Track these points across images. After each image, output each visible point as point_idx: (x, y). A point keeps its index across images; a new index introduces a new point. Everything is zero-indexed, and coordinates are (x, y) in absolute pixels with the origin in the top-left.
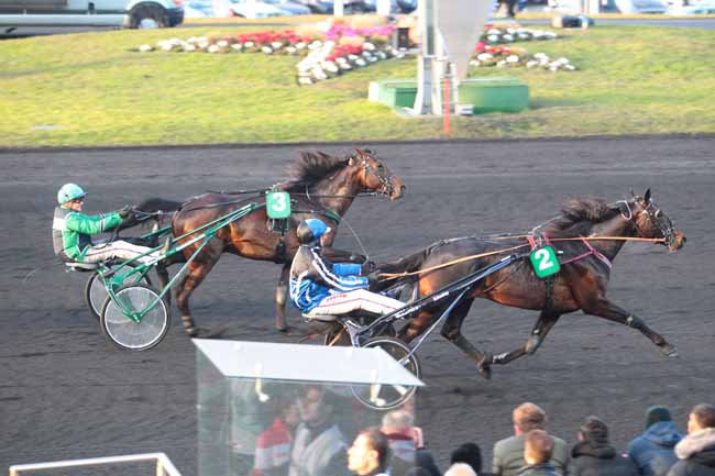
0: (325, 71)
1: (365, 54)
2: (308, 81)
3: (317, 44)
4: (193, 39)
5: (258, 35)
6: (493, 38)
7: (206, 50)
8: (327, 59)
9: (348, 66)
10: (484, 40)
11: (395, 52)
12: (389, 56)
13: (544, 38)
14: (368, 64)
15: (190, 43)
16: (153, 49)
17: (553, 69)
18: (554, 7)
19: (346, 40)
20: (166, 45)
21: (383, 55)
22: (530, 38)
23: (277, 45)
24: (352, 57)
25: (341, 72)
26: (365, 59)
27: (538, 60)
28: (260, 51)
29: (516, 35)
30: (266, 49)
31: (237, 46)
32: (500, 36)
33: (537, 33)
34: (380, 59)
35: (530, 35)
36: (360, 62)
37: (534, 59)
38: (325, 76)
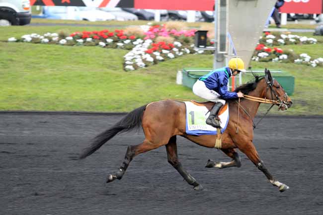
0: (144, 61)
1: (175, 49)
2: (131, 67)
3: (139, 41)
4: (48, 34)
5: (96, 33)
6: (270, 41)
7: (57, 43)
8: (146, 52)
9: (161, 58)
10: (263, 42)
11: (196, 49)
12: (192, 52)
13: (308, 42)
14: (176, 56)
15: (45, 37)
16: (18, 41)
17: (314, 65)
18: (318, 21)
19: (160, 39)
20: (28, 38)
21: (188, 51)
22: (297, 42)
23: (109, 40)
24: (164, 51)
25: (156, 62)
26: (174, 53)
27: (303, 58)
28: (97, 44)
29: (287, 40)
30: (102, 44)
31: (81, 41)
32: (275, 40)
33: (303, 39)
34: (185, 53)
35: (298, 40)
36: (171, 55)
37: (300, 58)
38: (143, 64)
